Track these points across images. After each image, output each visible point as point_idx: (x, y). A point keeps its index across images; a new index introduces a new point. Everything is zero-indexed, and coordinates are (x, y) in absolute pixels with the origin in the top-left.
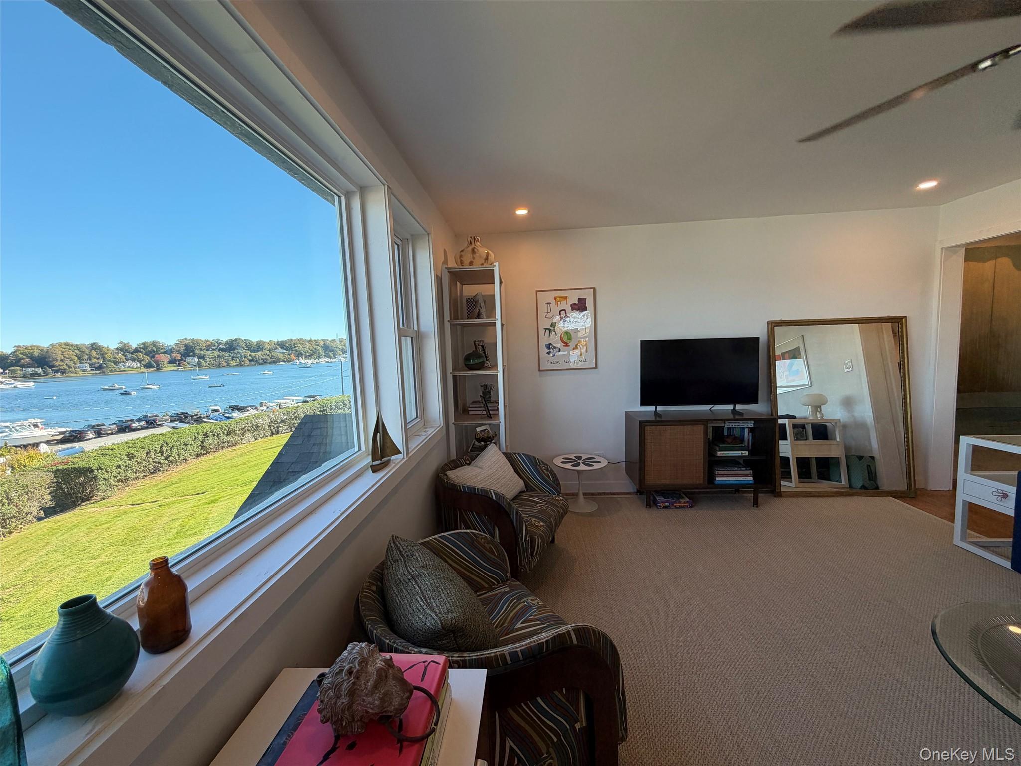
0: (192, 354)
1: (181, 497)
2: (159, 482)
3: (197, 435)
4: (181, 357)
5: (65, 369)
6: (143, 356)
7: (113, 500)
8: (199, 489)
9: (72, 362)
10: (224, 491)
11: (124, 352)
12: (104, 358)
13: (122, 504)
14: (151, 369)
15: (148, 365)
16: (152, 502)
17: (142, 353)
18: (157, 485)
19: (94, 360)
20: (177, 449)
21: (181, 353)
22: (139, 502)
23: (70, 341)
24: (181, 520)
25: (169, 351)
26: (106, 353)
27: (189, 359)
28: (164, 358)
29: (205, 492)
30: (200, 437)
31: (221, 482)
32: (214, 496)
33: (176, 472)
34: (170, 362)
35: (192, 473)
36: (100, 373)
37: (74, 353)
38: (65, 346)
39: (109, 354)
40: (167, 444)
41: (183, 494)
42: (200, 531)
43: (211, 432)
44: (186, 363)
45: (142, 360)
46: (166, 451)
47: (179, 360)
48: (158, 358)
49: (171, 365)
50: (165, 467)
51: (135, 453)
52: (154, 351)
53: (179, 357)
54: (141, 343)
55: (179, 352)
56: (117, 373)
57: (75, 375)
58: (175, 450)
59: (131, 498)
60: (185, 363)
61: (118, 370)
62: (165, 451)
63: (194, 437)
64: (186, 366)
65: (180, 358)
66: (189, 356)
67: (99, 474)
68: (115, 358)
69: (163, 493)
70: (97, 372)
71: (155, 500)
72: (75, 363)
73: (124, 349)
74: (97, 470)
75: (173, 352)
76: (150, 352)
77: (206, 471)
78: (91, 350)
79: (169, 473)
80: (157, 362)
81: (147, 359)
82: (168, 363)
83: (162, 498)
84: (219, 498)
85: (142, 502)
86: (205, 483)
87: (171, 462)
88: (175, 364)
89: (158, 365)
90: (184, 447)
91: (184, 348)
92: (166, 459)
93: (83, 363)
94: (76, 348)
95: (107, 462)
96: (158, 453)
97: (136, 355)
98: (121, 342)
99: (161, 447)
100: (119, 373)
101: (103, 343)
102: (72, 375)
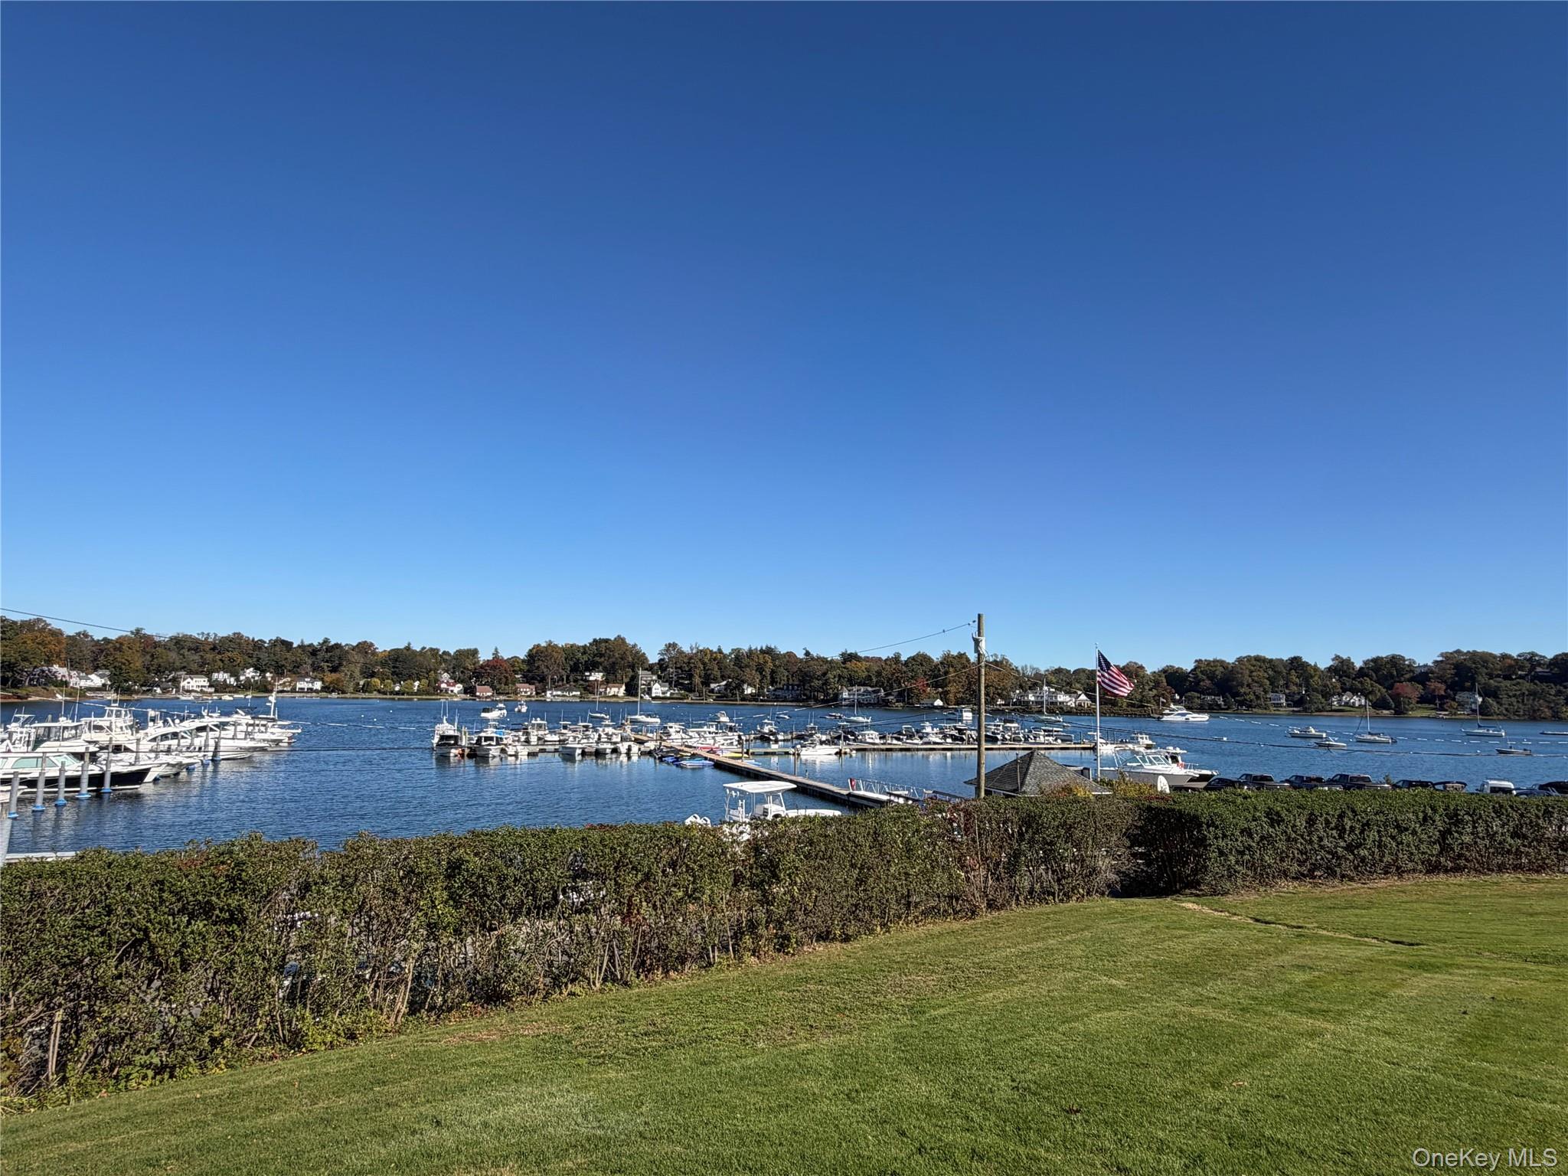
0: (1468, 684)
1: (1356, 935)
2: (1326, 896)
3: (1429, 812)
4: (1445, 691)
5: (1251, 701)
6: (1372, 686)
7: (1229, 899)
8: (1405, 932)
9: (1262, 689)
10: (1467, 956)
11: (1341, 677)
12: (1308, 685)
13: (1238, 912)
14: (1385, 712)
15: (1380, 704)
16: (1295, 927)
17: (1371, 679)
18: (1321, 899)
19: (1294, 688)
20: (1379, 832)
21: (1445, 682)
22: (1268, 918)
23: (1262, 654)
24: (1317, 973)
25: (1422, 677)
26: (1312, 677)
27: (1462, 696)
28: (1411, 691)
29: (1418, 944)
30: (1437, 818)
31: (1468, 936)
32: (1434, 957)
33: (1369, 888)
34: (1422, 700)
35: (1405, 899)
36: (1299, 711)
37: (1266, 675)
38: (1254, 663)
39: (1316, 678)
40: (1353, 811)
41: (1362, 932)
42: (1340, 1013)
43: (1468, 813)
44: (1455, 705)
45: (1370, 693)
46: (1352, 829)
47: (1441, 698)
48: (1399, 691)
49: (1424, 705)
50: (1346, 867)
51: (1284, 813)
52: (1392, 676)
53: (1441, 689)
54: (1370, 658)
55: (1441, 679)
56: (1325, 713)
57: (1265, 711)
58: (1372, 835)
59: (1259, 907)
60: (1453, 703)
61: (1328, 708)
62: (1348, 828)
63: (1421, 815)
64: (1453, 711)
65: (1443, 693)
66: (1463, 689)
67: (1210, 833)
68: (1326, 686)
69: (1323, 917)
70: (1295, 709)
71: (1300, 925)
72: (1266, 692)
73: (1341, 668)
74: (1208, 826)
75: (1429, 679)
76: (1386, 678)
77: (1440, 904)
78: (1291, 669)
79: (1355, 885)
80: (1396, 697)
81: (1380, 691)
82: (1418, 702)
83: (1315, 925)
84: (1446, 965)
85: (1273, 920)
86: (1428, 926)
87: (1363, 859)
88: (1432, 706)
89: (1398, 704)
90: (1395, 832)
91: (1453, 672)
92: (1349, 848)
93: (1277, 692)
94: (1268, 666)
95: (1227, 814)
96: (1332, 829)
97: (1361, 682)
98: (1337, 658)
99: (1341, 816)
100: (1330, 714)
101: (1309, 658)
102: (1260, 711)
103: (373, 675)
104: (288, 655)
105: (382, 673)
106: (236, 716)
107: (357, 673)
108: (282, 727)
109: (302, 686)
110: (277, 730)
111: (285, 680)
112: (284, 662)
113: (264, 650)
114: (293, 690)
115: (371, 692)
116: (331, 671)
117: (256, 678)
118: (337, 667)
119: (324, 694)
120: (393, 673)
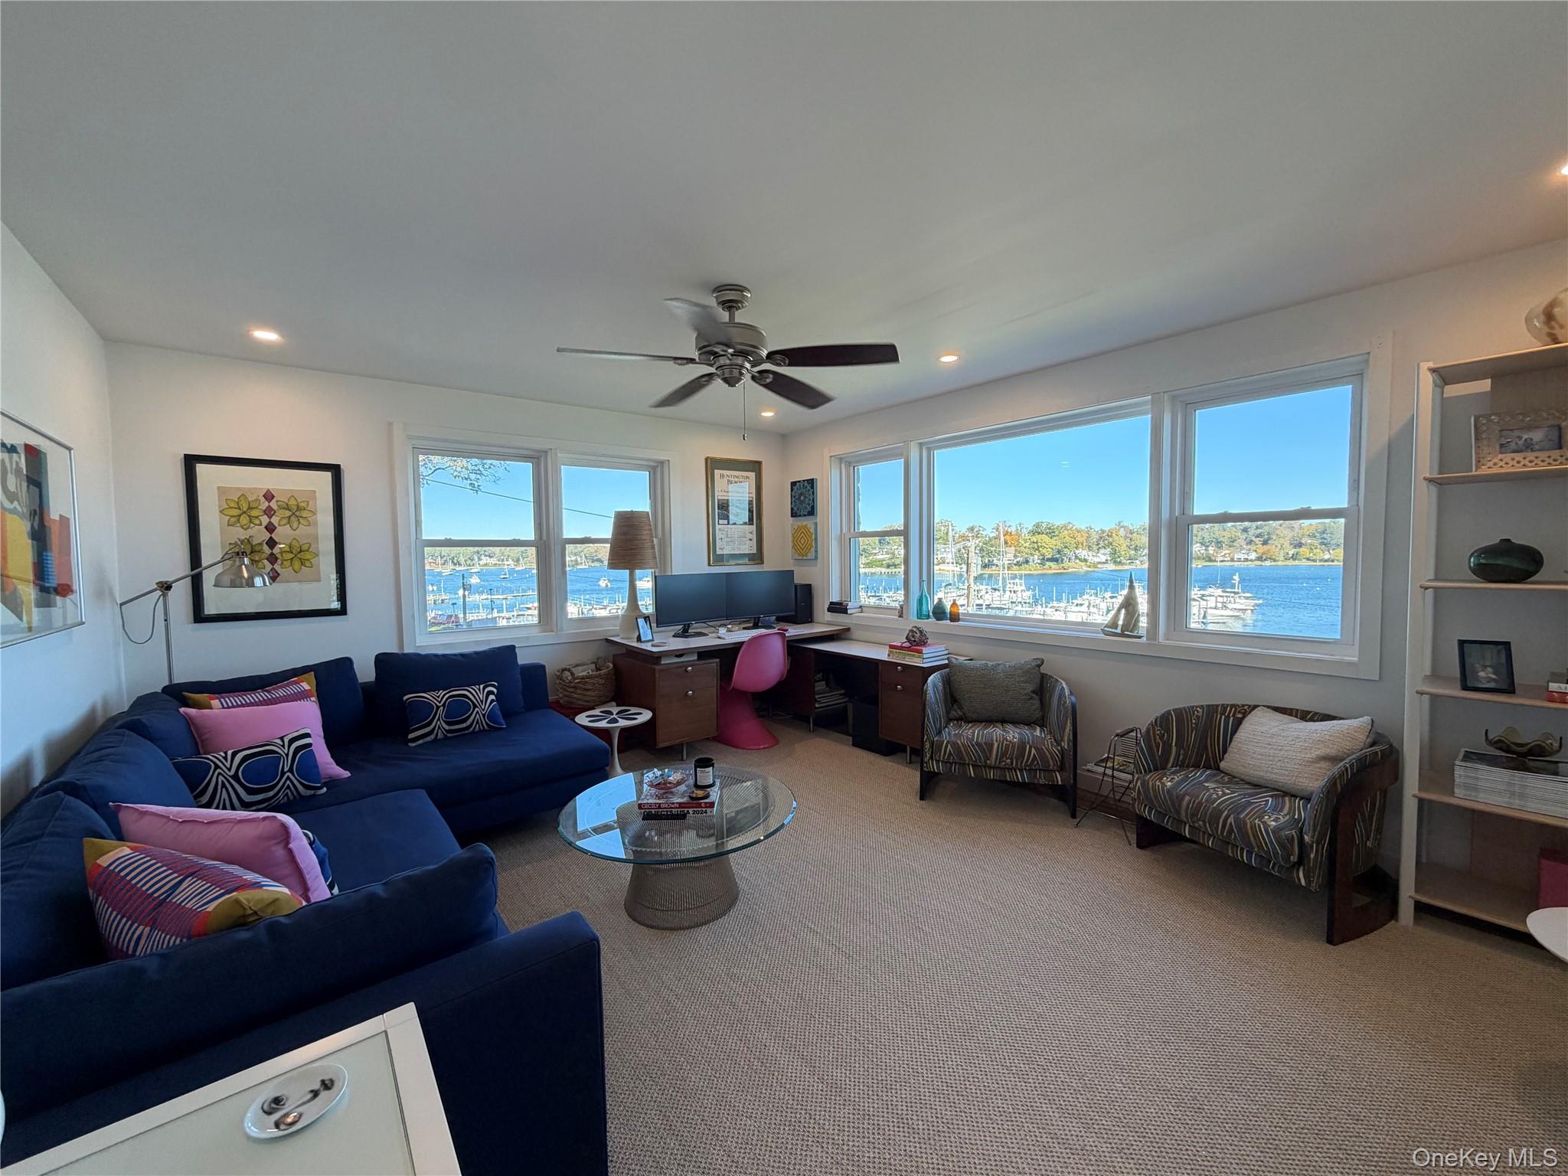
103: (1300, 545)
104: (1225, 533)
105: (1311, 545)
106: (1210, 590)
107: (1287, 544)
108: (1247, 598)
109: (1240, 557)
110: (1243, 601)
111: (1224, 552)
112: (1222, 539)
113: (1206, 530)
114: (1232, 560)
115: (1300, 560)
116: (1263, 544)
117: (1202, 552)
118: (1268, 540)
119: (1259, 563)
120: (1322, 544)
